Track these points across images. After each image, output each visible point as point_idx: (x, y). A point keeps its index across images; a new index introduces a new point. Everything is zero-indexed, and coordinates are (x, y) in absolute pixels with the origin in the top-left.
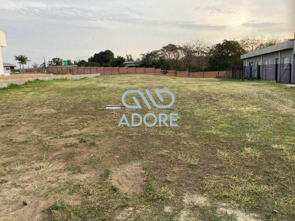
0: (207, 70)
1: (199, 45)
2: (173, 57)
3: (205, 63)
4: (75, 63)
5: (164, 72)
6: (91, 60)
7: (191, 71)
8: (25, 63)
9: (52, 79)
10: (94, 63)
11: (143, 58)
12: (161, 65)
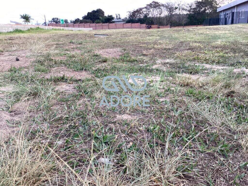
1: (180, 2)
2: (157, 14)
3: (185, 19)
4: (71, 22)
5: (148, 26)
6: (85, 18)
8: (29, 21)
9: (51, 29)
10: (87, 20)
11: (130, 15)
12: (145, 21)
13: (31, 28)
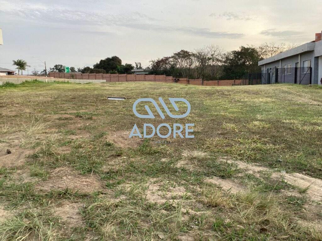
0: (222, 78)
1: (214, 52)
2: (186, 64)
3: (220, 72)
4: (79, 70)
6: (97, 66)
7: (205, 79)
8: (24, 69)
9: (53, 81)
10: (100, 70)
11: (153, 65)
12: (172, 73)
13: (26, 81)
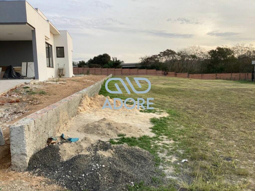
5: (164, 73)
7: (190, 73)
